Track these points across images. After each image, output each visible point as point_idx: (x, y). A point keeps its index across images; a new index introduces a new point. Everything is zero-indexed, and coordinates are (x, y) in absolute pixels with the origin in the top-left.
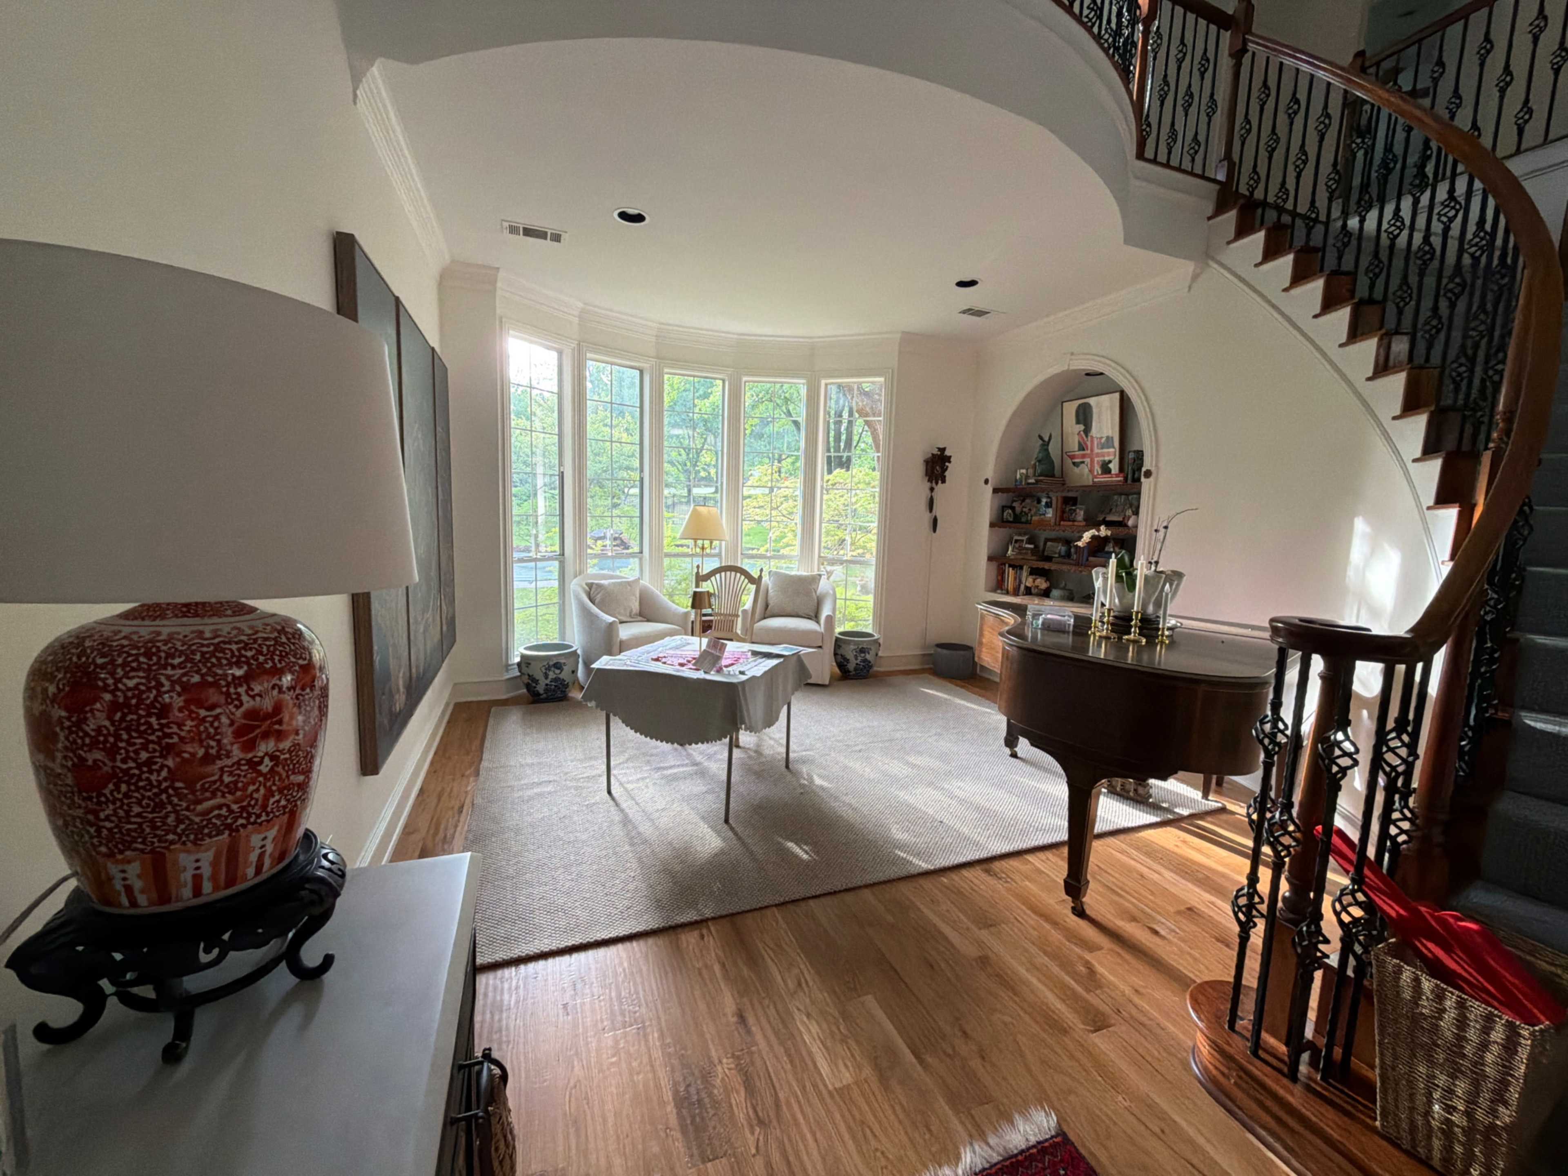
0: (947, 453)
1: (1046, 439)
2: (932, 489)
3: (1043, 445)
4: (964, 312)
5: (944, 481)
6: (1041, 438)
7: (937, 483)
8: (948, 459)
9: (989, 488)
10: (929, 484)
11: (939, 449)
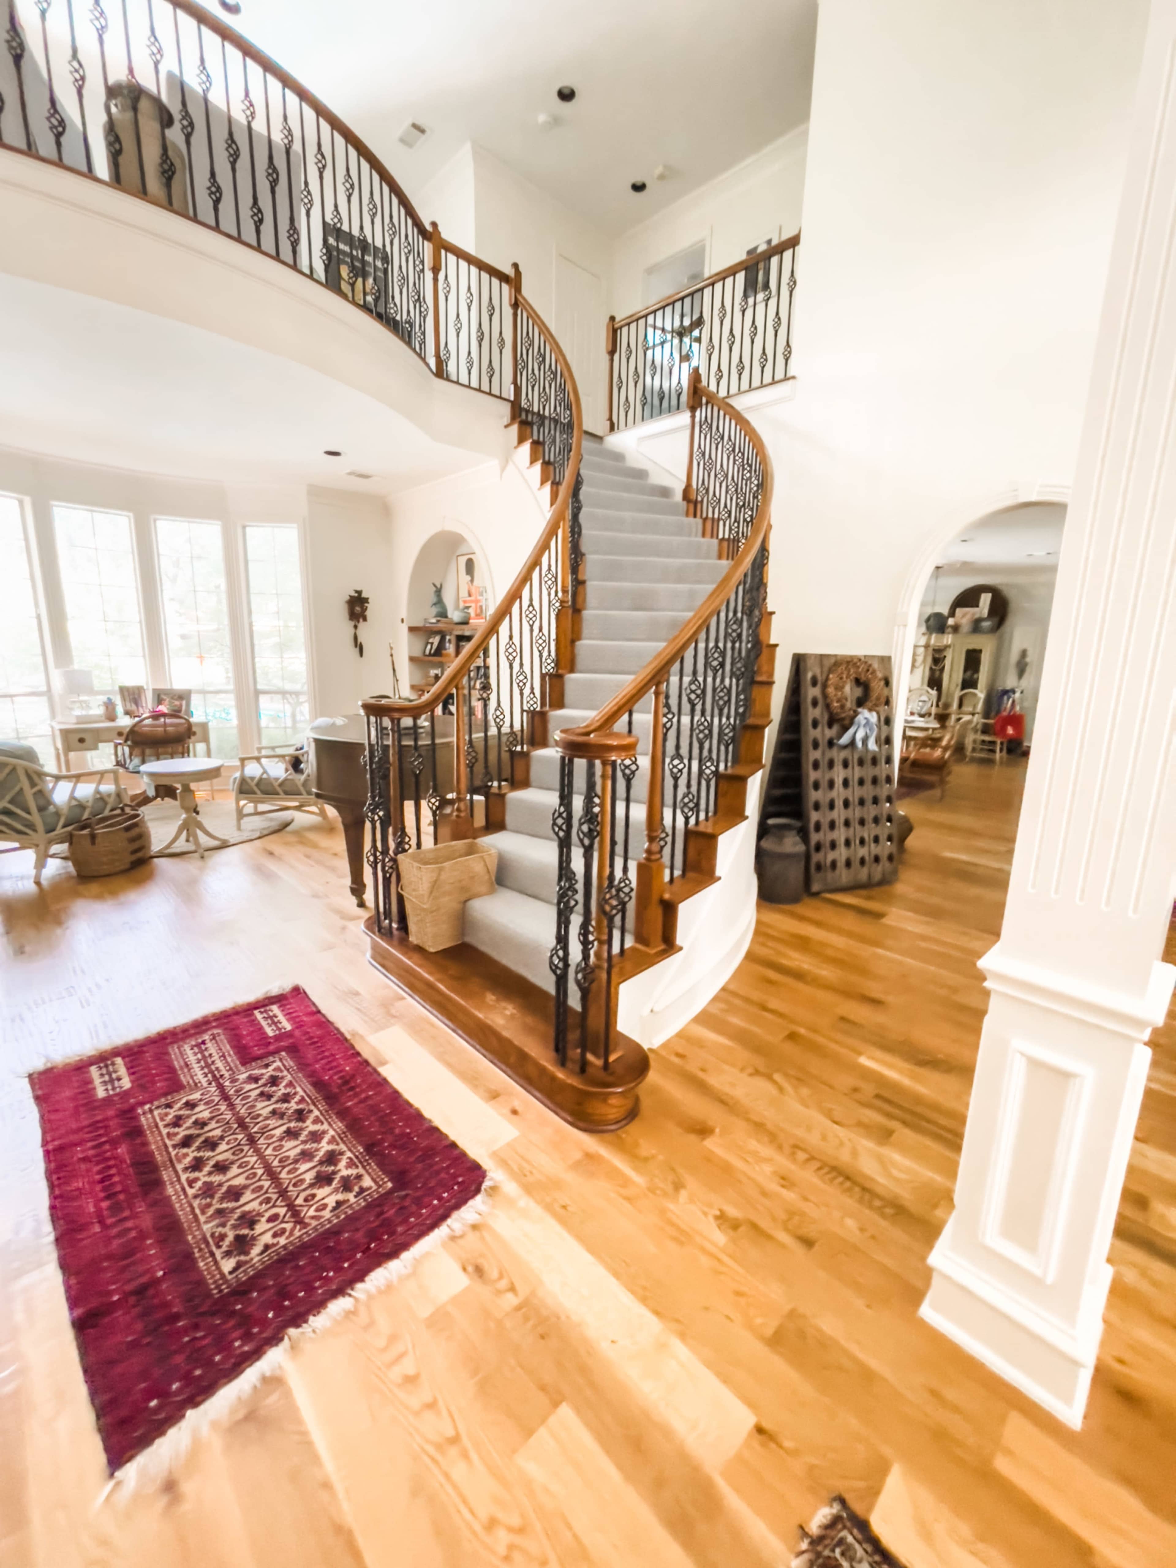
0: (364, 595)
1: (439, 586)
2: (356, 627)
3: (436, 592)
4: (350, 474)
5: (365, 619)
6: (435, 585)
7: (358, 622)
8: (366, 600)
9: (404, 628)
10: (352, 623)
11: (356, 592)
